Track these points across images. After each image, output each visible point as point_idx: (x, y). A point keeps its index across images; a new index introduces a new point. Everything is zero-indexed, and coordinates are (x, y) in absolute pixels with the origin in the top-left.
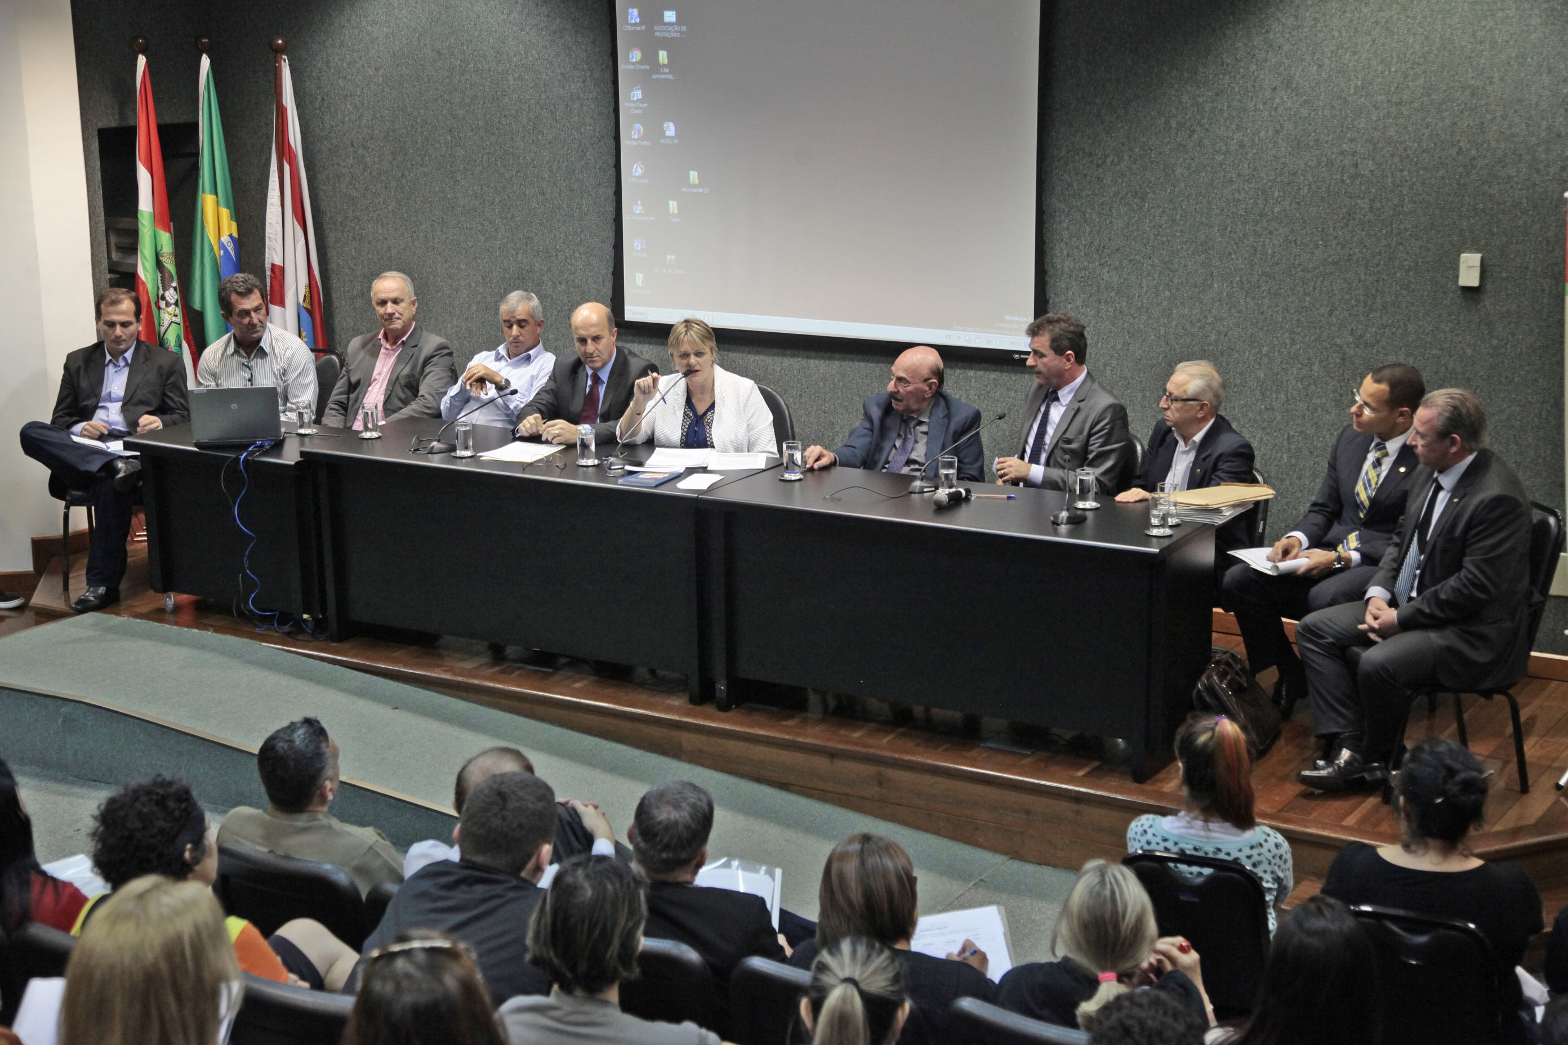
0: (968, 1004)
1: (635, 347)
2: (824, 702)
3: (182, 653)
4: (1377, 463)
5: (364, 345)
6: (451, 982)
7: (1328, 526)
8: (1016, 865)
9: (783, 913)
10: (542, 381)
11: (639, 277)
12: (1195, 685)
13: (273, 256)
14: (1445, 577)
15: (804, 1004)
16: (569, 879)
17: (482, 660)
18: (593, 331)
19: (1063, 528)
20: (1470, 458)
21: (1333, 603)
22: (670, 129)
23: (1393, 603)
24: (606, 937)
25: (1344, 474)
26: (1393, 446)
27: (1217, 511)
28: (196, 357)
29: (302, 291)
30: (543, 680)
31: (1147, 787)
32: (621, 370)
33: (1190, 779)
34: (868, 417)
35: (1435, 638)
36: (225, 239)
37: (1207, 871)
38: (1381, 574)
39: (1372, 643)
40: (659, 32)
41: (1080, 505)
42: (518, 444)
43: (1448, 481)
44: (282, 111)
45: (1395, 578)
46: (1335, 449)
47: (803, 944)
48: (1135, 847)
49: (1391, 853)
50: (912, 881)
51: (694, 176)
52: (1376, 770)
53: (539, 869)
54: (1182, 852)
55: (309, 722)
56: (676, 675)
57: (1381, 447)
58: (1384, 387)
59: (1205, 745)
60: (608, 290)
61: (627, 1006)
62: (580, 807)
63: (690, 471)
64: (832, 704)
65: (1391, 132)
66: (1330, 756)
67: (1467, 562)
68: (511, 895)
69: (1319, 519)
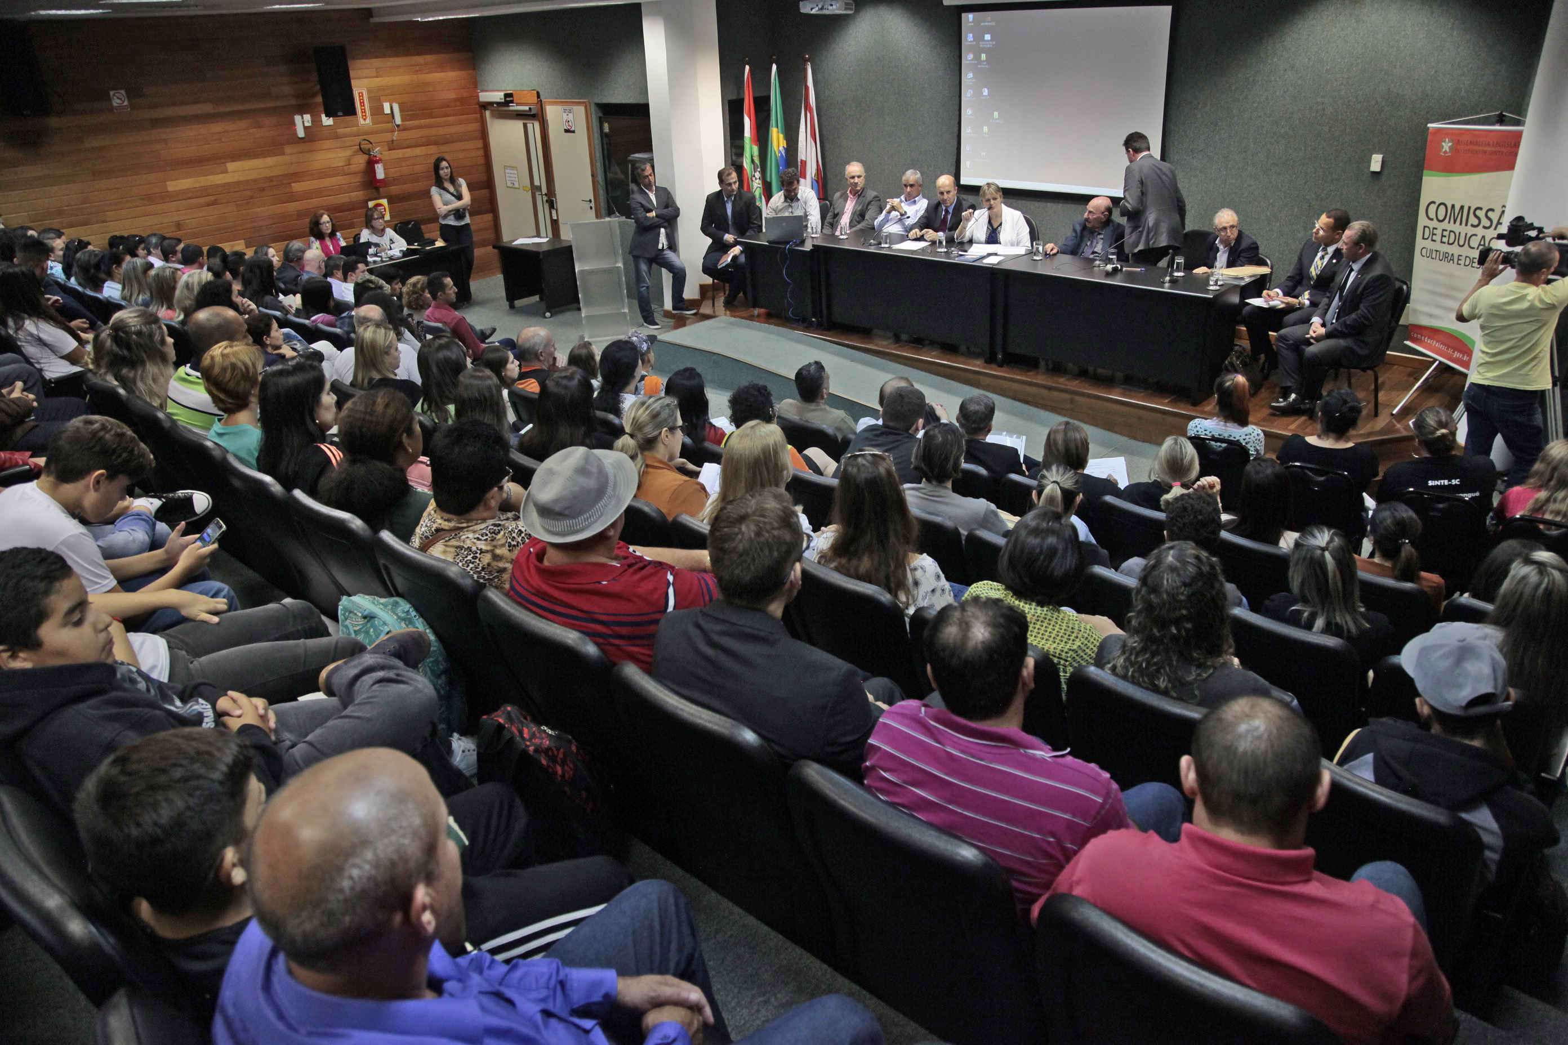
0: (1108, 498)
1: (965, 197)
2: (1047, 365)
3: (761, 334)
4: (1322, 258)
5: (841, 196)
6: (882, 470)
7: (1295, 288)
8: (1133, 442)
9: (1025, 456)
10: (921, 213)
11: (968, 164)
12: (1224, 361)
13: (801, 156)
14: (1350, 313)
15: (1034, 493)
16: (932, 433)
17: (890, 341)
18: (947, 189)
19: (1167, 285)
20: (1368, 256)
21: (1294, 324)
22: (986, 92)
23: (1323, 325)
24: (947, 459)
25: (1305, 262)
26: (1331, 250)
27: (1242, 278)
28: (767, 202)
29: (814, 172)
30: (917, 351)
31: (1198, 408)
32: (959, 208)
33: (1220, 402)
34: (1075, 230)
35: (1342, 342)
36: (781, 148)
37: (1224, 445)
38: (1319, 311)
39: (1312, 344)
40: (982, 45)
41: (1176, 274)
42: (909, 242)
43: (1356, 267)
44: (807, 88)
45: (1326, 313)
46: (1302, 250)
47: (1033, 470)
48: (1191, 433)
49: (1312, 440)
50: (1088, 444)
51: (996, 114)
52: (1307, 404)
53: (917, 430)
54: (1213, 436)
55: (817, 363)
56: (978, 350)
57: (1325, 249)
58: (1331, 220)
59: (1229, 387)
60: (953, 169)
61: (956, 489)
62: (935, 406)
63: (989, 255)
64: (1051, 366)
65: (1343, 93)
66: (1285, 396)
67: (1362, 306)
68: (905, 440)
69: (1290, 284)
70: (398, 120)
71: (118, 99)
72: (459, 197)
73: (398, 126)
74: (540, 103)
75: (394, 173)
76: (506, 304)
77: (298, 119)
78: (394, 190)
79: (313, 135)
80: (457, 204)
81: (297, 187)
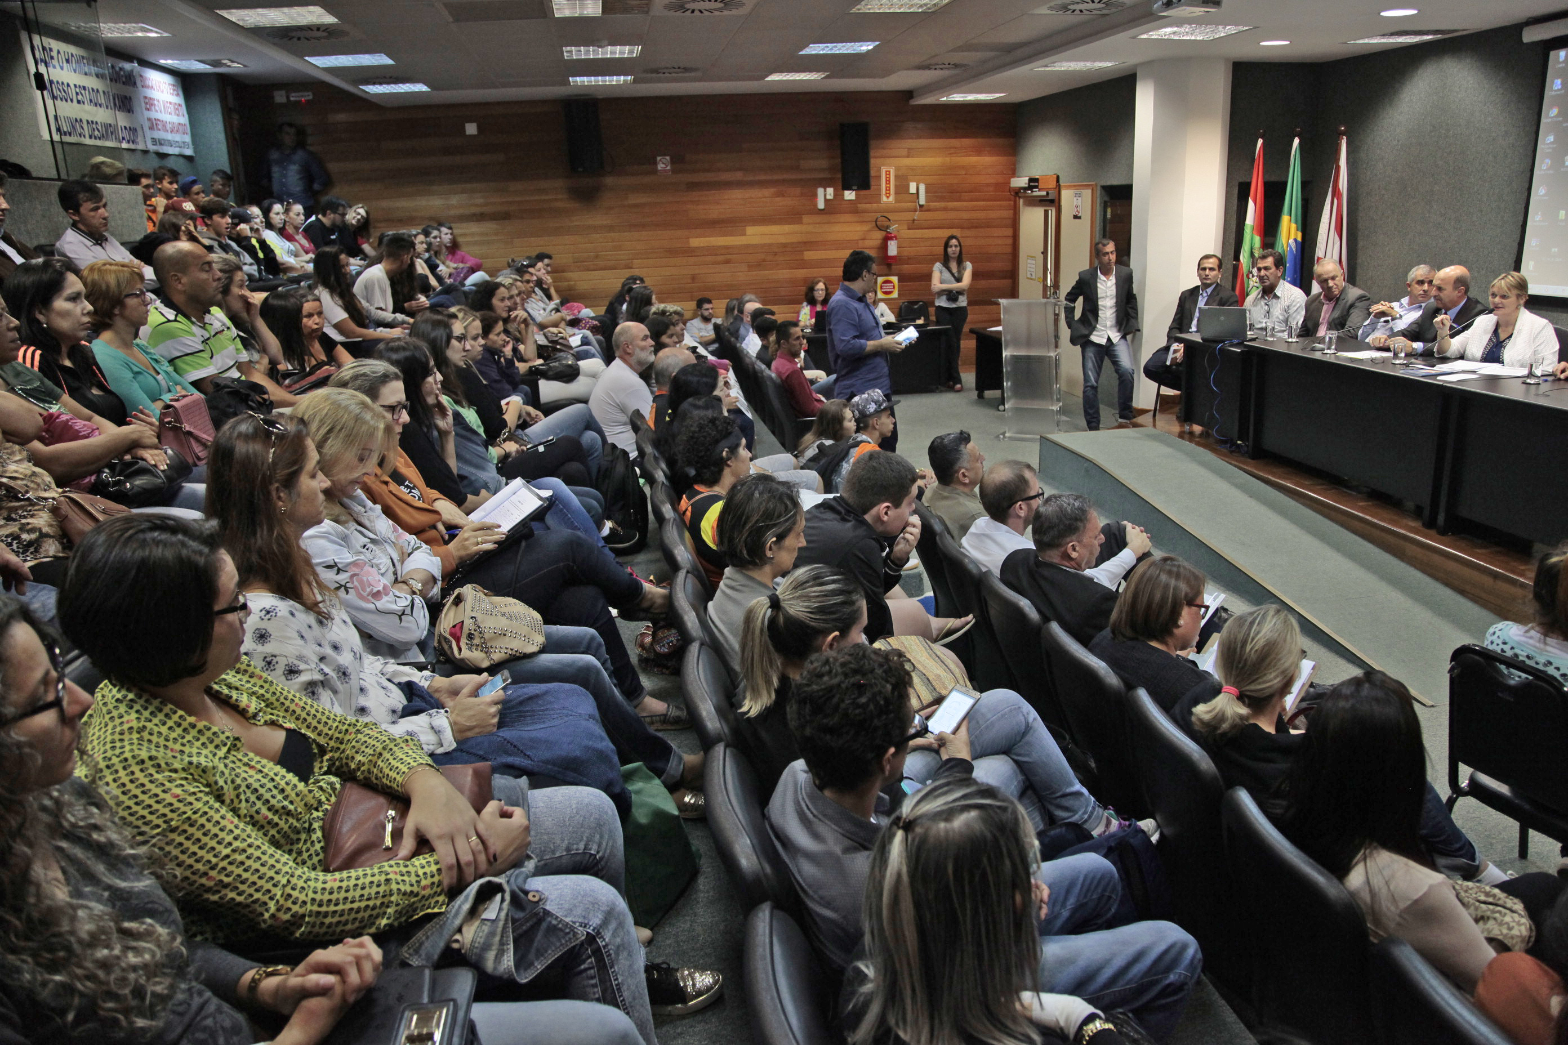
11: (1531, 264)
36: (1291, 241)
37: (1525, 676)
54: (1516, 657)
56: (1417, 506)
70: (922, 200)
71: (663, 164)
72: (959, 280)
73: (921, 206)
74: (1059, 188)
75: (909, 251)
76: (975, 394)
77: (820, 191)
78: (906, 268)
79: (832, 208)
80: (955, 286)
81: (809, 255)
